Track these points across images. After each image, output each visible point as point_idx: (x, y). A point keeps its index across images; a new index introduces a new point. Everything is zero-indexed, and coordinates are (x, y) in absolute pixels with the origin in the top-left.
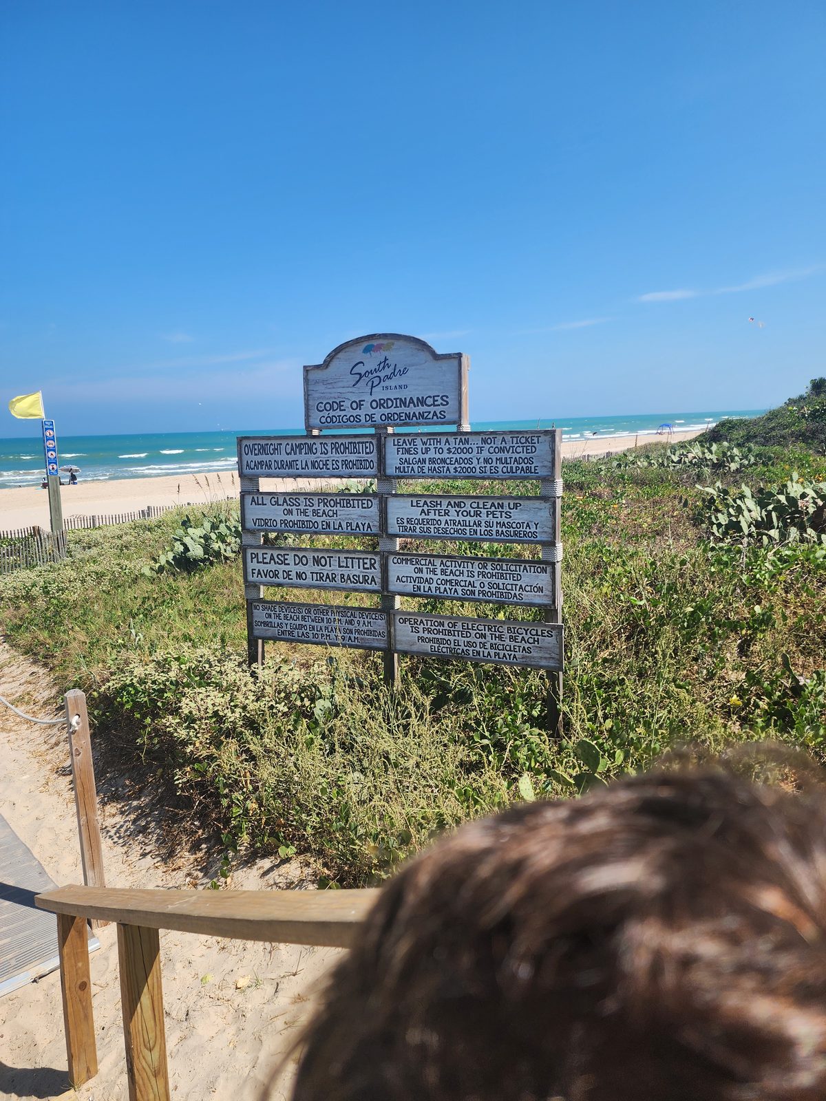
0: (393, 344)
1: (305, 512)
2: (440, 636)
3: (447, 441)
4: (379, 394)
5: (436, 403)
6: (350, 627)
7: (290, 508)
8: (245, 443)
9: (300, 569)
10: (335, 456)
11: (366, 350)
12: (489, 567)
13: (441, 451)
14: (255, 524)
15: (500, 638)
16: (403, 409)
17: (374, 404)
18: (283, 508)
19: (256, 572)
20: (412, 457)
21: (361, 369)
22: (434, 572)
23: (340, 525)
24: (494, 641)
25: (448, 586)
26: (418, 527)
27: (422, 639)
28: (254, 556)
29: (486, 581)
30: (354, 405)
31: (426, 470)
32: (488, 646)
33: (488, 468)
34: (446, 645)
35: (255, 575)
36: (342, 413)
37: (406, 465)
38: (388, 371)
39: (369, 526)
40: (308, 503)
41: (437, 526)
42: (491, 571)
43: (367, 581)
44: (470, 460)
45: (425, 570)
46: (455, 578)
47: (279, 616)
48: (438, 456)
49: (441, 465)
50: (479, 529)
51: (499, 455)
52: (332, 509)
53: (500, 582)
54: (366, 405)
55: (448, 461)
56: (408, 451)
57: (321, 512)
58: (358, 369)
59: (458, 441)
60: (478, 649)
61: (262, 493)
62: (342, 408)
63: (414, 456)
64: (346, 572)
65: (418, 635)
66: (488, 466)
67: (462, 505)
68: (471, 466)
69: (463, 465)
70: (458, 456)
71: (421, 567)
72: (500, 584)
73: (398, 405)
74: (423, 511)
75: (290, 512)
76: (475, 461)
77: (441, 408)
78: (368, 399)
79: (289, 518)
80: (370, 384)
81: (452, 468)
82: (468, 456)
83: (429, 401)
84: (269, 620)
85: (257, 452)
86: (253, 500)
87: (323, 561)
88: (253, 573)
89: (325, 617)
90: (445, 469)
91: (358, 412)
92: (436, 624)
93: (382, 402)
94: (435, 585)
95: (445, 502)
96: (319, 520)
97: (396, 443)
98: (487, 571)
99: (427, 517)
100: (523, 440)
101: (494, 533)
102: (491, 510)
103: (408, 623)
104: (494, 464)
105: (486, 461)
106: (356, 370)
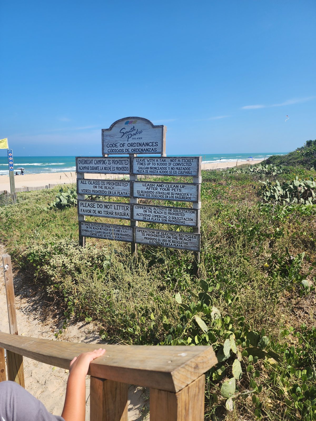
0: (137, 121)
1: (101, 187)
2: (153, 237)
3: (157, 160)
4: (131, 141)
5: (153, 145)
6: (118, 233)
7: (96, 185)
8: (79, 159)
9: (99, 209)
10: (114, 165)
11: (126, 123)
12: (172, 210)
13: (154, 164)
14: (82, 192)
15: (176, 238)
16: (140, 147)
17: (129, 145)
18: (93, 185)
19: (82, 210)
20: (143, 166)
21: (124, 131)
22: (151, 212)
23: (115, 193)
24: (173, 240)
25: (156, 218)
26: (145, 194)
27: (146, 238)
28: (82, 204)
29: (171, 216)
30: (121, 145)
31: (149, 172)
32: (171, 241)
33: (173, 172)
34: (155, 241)
35: (82, 211)
36: (117, 148)
37: (141, 170)
38: (135, 132)
39: (126, 193)
40: (103, 184)
41: (152, 194)
42: (173, 212)
43: (125, 215)
44: (166, 168)
45: (148, 211)
46: (159, 214)
47: (91, 228)
48: (153, 166)
49: (154, 170)
50: (169, 195)
51: (177, 166)
52: (112, 186)
53: (177, 216)
54: (126, 145)
55: (157, 168)
56: (142, 164)
57: (108, 187)
58: (123, 131)
59: (161, 160)
60: (167, 242)
61: (85, 179)
62: (116, 146)
63: (144, 166)
64: (117, 211)
65: (144, 236)
66: (173, 170)
67: (163, 186)
68: (166, 171)
69: (163, 170)
70: (161, 166)
71: (146, 210)
72: (177, 217)
73: (138, 145)
74: (147, 188)
75: (96, 187)
76: (168, 169)
77: (155, 147)
78: (127, 143)
79: (95, 189)
80: (127, 137)
81: (159, 171)
82: (165, 166)
83: (151, 144)
84: (87, 229)
85: (83, 163)
86: (82, 182)
87: (108, 207)
88: (81, 211)
89: (109, 229)
90: (156, 171)
91: (123, 148)
92: (152, 232)
93: (132, 144)
94: (151, 217)
95: (156, 185)
96: (107, 190)
97: (137, 161)
98: (171, 212)
99: (149, 190)
100: (187, 161)
101: (175, 197)
102: (174, 188)
103: (141, 232)
104: (175, 170)
105: (172, 169)
106: (122, 131)
